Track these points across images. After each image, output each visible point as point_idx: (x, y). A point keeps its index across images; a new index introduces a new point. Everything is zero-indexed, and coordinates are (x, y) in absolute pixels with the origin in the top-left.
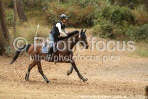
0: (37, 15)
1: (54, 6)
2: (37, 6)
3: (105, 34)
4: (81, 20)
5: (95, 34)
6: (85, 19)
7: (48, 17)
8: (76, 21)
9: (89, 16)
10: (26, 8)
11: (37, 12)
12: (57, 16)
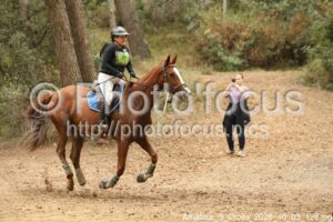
0: (174, 42)
1: (214, 20)
2: (173, 21)
4: (278, 51)
5: (310, 81)
6: (288, 47)
7: (202, 46)
8: (269, 53)
9: (298, 38)
10: (148, 27)
11: (176, 35)
12: (222, 43)
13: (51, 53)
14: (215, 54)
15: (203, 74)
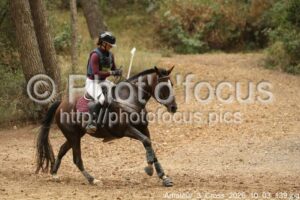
0: (134, 24)
3: (295, 64)
4: (239, 33)
5: (270, 64)
6: (249, 29)
7: (161, 28)
8: (229, 34)
9: (259, 21)
10: (107, 9)
11: (135, 17)
12: (183, 25)
13: (11, 36)
14: (175, 36)
15: (163, 56)
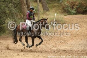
0: (56, 6)
7: (64, 7)
8: (84, 9)
10: (48, 2)
11: (56, 4)
12: (70, 7)
13: (20, 10)
14: (68, 10)
15: (64, 16)
